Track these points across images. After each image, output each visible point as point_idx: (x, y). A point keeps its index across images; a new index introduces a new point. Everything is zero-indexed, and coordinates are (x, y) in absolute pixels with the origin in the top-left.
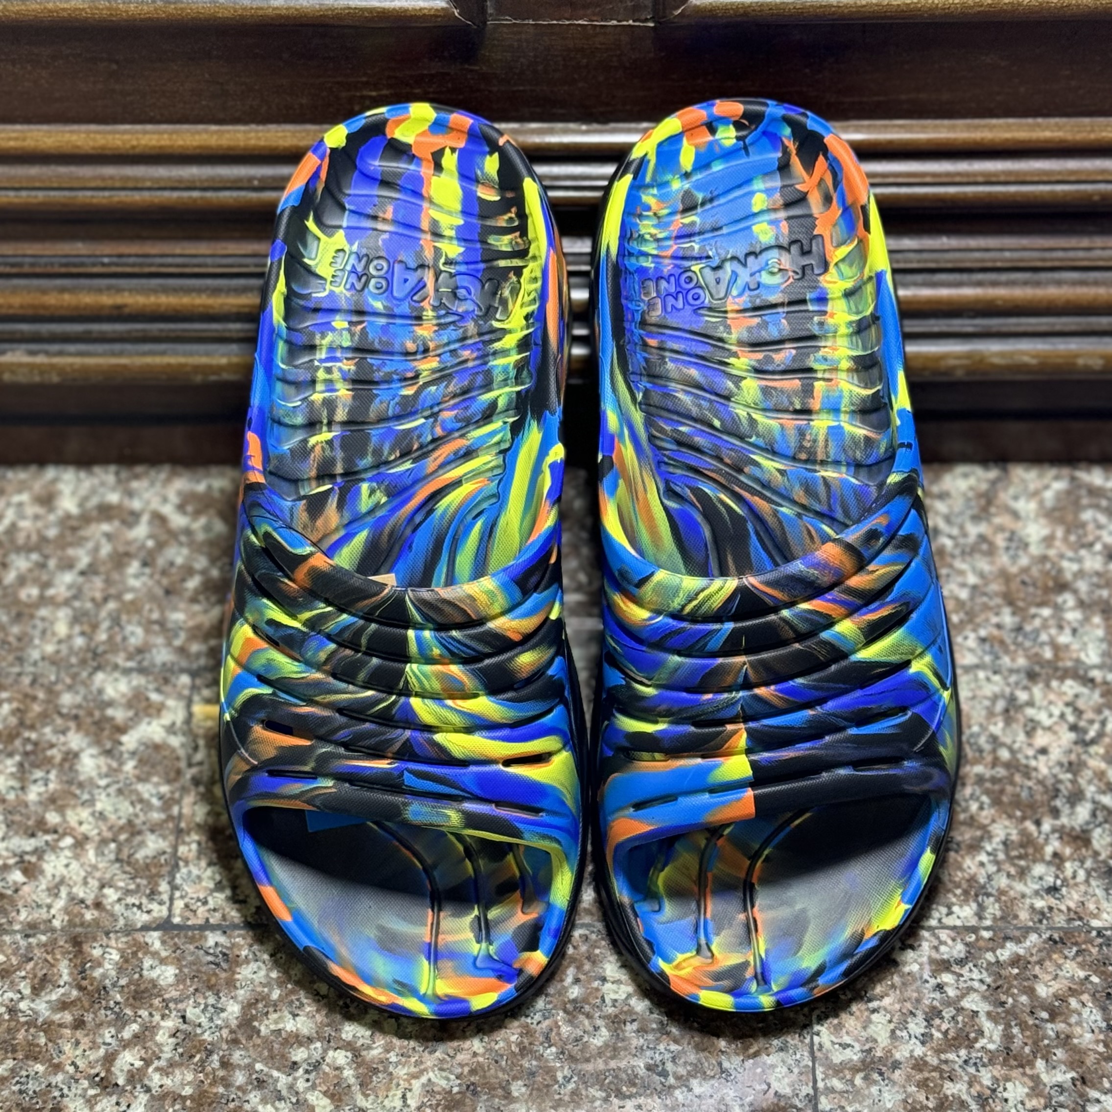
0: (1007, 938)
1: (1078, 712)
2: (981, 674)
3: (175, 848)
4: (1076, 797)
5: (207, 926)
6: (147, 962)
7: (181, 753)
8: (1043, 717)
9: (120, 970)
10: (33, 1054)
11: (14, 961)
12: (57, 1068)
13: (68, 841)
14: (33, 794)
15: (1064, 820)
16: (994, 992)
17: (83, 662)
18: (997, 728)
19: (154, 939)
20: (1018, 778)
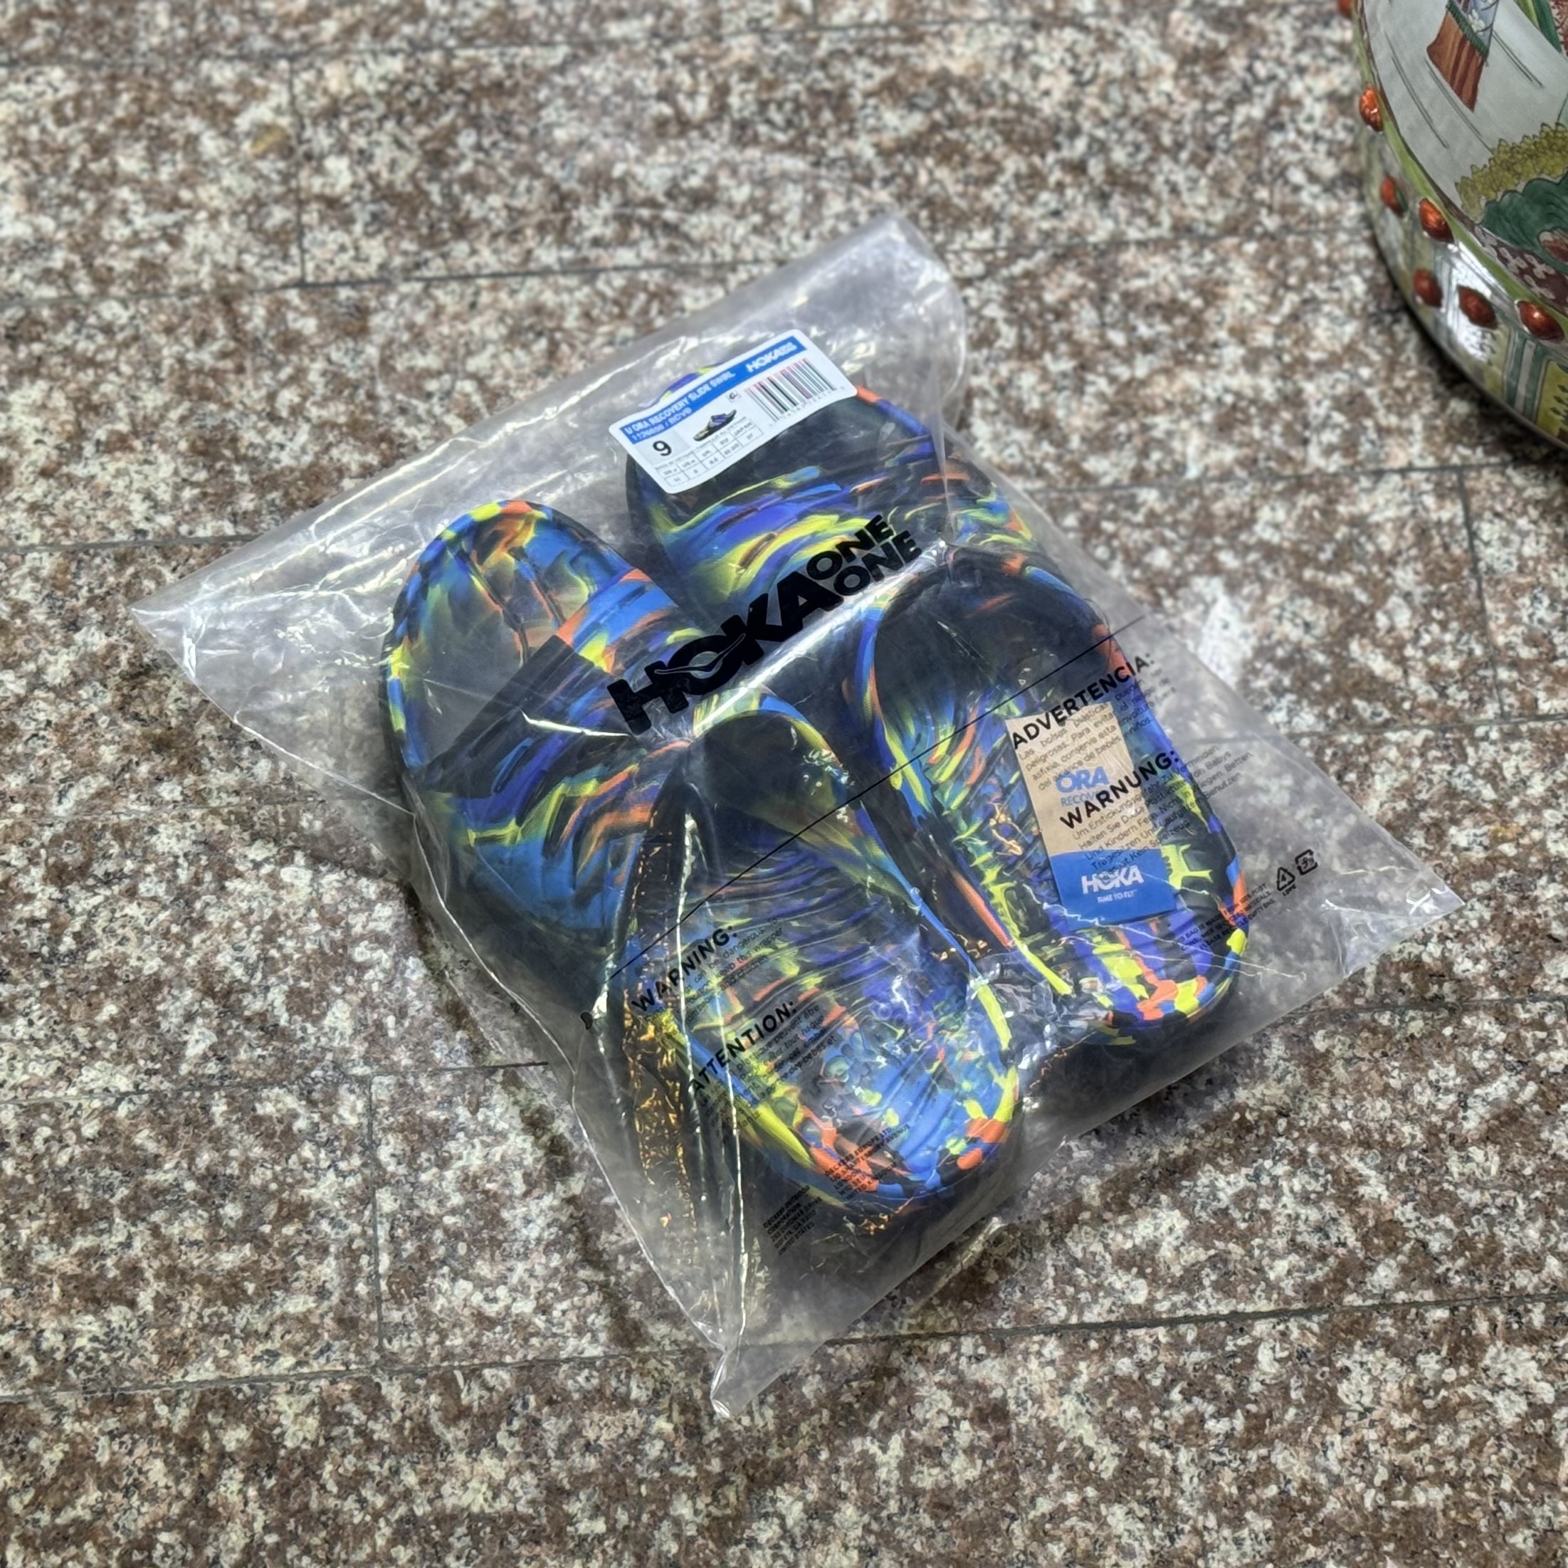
0: (1019, 256)
1: (1076, 57)
2: (992, 27)
3: (299, 216)
4: (1075, 132)
5: (336, 283)
6: (291, 316)
7: (291, 132)
8: (1046, 63)
9: (269, 323)
10: (205, 396)
11: (175, 319)
12: (229, 406)
13: (202, 215)
14: (165, 174)
15: (1065, 153)
16: (1009, 302)
17: (188, 52)
18: (1007, 75)
19: (293, 296)
20: (1026, 118)
